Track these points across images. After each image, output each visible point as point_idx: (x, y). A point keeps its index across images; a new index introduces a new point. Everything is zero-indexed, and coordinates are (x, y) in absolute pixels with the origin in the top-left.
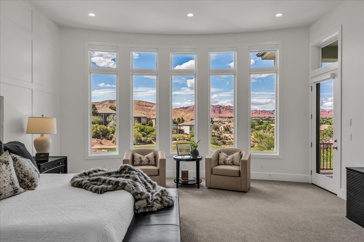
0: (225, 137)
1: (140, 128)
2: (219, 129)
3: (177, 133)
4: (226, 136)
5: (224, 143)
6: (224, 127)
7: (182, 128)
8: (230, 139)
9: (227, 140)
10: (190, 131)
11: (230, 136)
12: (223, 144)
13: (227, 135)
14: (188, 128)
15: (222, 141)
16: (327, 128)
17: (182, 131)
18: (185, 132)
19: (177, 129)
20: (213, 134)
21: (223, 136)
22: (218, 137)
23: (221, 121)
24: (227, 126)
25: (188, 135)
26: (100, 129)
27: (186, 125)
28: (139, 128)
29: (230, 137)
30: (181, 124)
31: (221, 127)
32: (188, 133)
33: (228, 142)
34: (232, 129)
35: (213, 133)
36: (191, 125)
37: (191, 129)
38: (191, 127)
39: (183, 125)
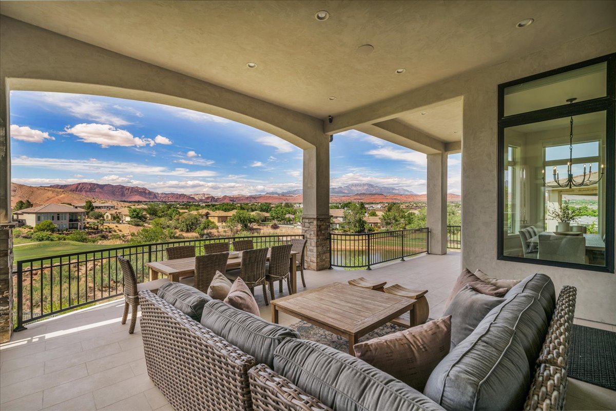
0: (106, 229)
2: (103, 217)
4: (110, 227)
5: (104, 237)
6: (111, 214)
7: (20, 217)
8: (115, 231)
9: (110, 232)
10: (36, 222)
11: (117, 226)
12: (100, 240)
13: (112, 226)
14: (33, 217)
15: (100, 234)
16: (235, 213)
17: (22, 222)
18: (28, 223)
20: (87, 225)
21: (105, 227)
22: (94, 229)
23: (114, 207)
24: (116, 213)
25: (32, 228)
27: (29, 213)
29: (116, 229)
30: (19, 212)
31: (106, 214)
32: (34, 225)
33: (111, 236)
34: (124, 217)
35: (88, 223)
36: (40, 212)
37: (39, 219)
38: (39, 215)
39: (23, 213)
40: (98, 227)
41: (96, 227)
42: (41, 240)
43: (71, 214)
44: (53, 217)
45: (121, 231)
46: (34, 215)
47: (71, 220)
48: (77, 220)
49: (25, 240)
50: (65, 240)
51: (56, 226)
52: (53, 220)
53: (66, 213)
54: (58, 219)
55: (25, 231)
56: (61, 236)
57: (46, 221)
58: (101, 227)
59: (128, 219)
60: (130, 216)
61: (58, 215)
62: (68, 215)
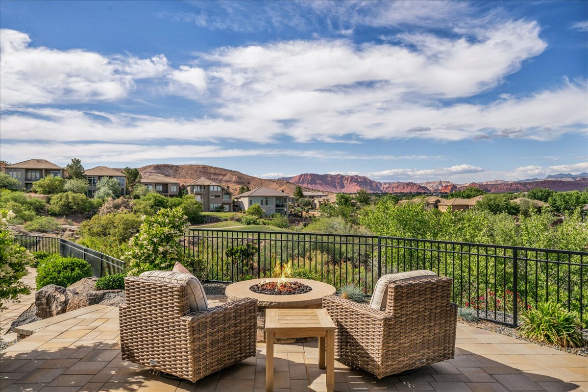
0: (311, 217)
1: (156, 200)
2: (312, 205)
3: (230, 211)
4: (315, 215)
6: (319, 202)
10: (249, 206)
13: (317, 214)
14: (247, 201)
16: (480, 199)
19: (229, 204)
20: (293, 212)
21: (309, 215)
24: (324, 200)
26: (74, 198)
27: (244, 197)
28: (153, 200)
32: (247, 208)
35: (294, 210)
36: (252, 195)
37: (250, 203)
38: (251, 199)
39: (241, 197)
40: (302, 214)
41: (300, 213)
42: (249, 224)
43: (278, 198)
44: (262, 201)
46: (248, 199)
47: (277, 206)
48: (283, 206)
49: (237, 223)
50: (268, 224)
51: (264, 210)
52: (262, 204)
53: (273, 197)
54: (267, 204)
55: (239, 215)
56: (267, 221)
57: (256, 205)
58: (307, 216)
60: (338, 204)
61: (267, 198)
62: (274, 199)
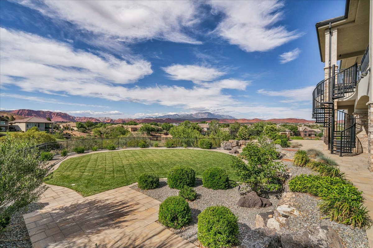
0: (67, 134)
6: (63, 126)
7: (14, 125)
9: (69, 135)
10: (26, 128)
11: (72, 133)
13: (69, 132)
16: (143, 126)
19: (6, 127)
20: (54, 132)
21: (65, 133)
24: (66, 125)
29: (72, 134)
30: (12, 122)
32: (25, 130)
34: (72, 127)
36: (27, 122)
37: (27, 126)
38: (27, 124)
39: (15, 123)
43: (46, 123)
44: (36, 125)
45: (75, 135)
46: (25, 124)
47: (46, 128)
48: (49, 128)
54: (39, 126)
59: (76, 129)
60: (77, 127)
61: (39, 124)
62: (44, 124)
